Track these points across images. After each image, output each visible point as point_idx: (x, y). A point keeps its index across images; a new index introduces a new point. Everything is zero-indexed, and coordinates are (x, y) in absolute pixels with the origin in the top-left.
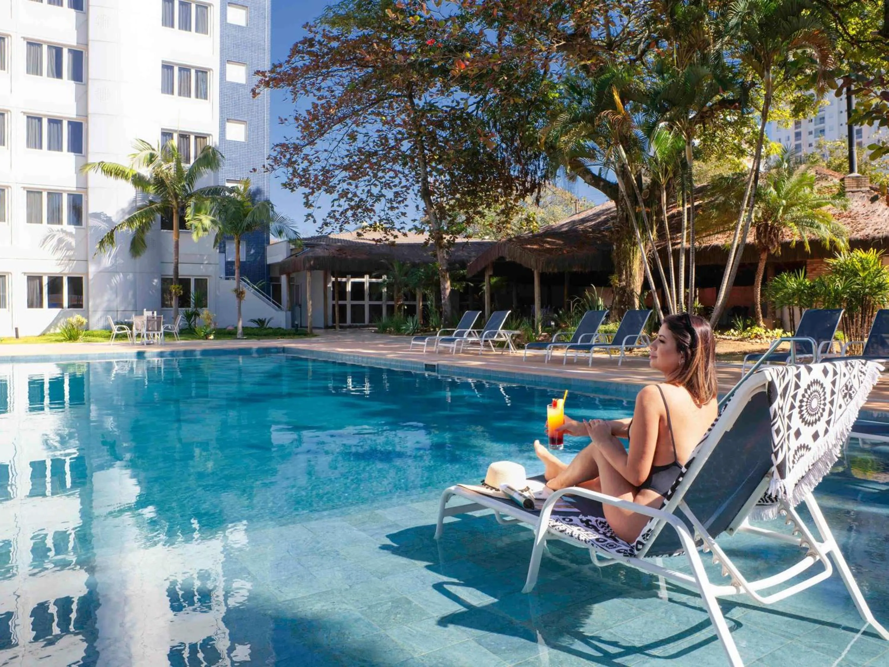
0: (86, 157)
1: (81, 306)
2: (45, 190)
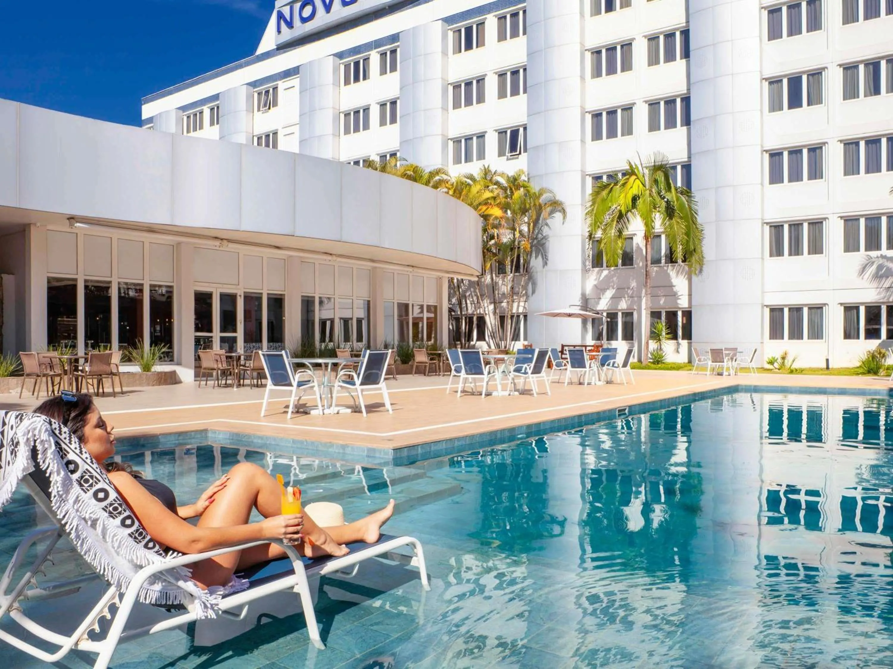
2: (862, 216)
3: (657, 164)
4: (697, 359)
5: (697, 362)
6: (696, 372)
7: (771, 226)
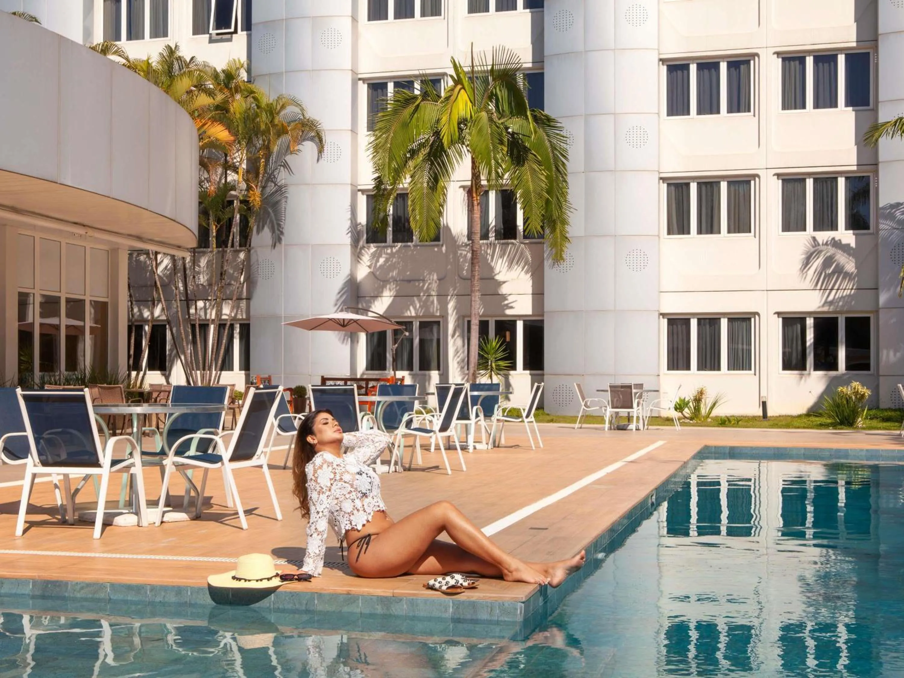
0: (875, 110)
1: (866, 367)
2: (809, 174)
3: (496, 68)
4: (583, 404)
5: (583, 407)
6: (580, 425)
7: (669, 185)
